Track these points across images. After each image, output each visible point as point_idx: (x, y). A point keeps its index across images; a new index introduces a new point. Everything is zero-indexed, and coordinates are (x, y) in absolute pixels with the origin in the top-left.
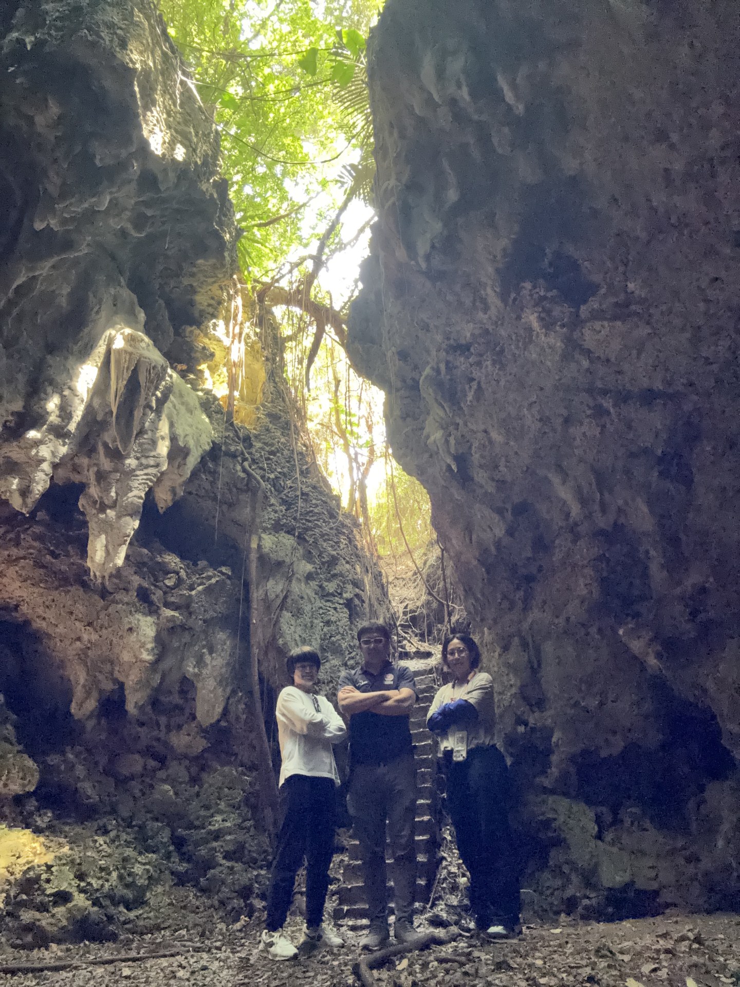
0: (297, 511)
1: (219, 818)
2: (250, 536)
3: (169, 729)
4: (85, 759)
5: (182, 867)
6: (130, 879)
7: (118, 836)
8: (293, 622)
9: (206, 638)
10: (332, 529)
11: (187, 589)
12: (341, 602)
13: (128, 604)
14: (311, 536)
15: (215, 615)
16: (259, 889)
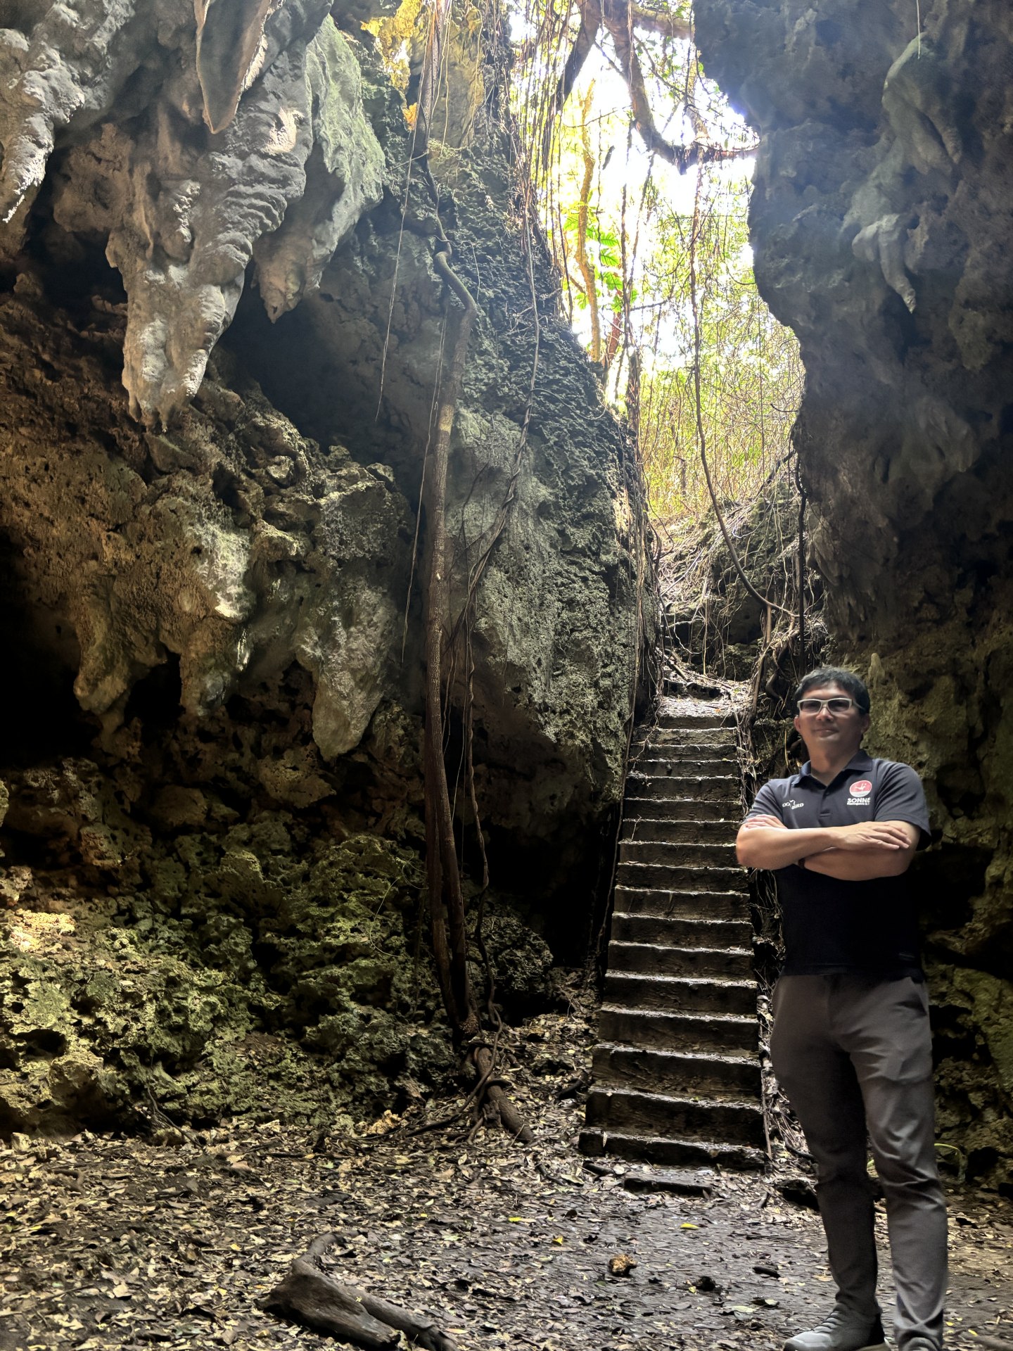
0: (529, 375)
1: (344, 924)
2: (440, 406)
3: (258, 753)
4: (99, 784)
5: (271, 1001)
6: (177, 1019)
7: (153, 931)
8: (508, 591)
9: (341, 595)
10: (590, 424)
11: (309, 493)
12: (597, 569)
13: (195, 499)
14: (552, 430)
15: (361, 554)
16: (417, 1063)
